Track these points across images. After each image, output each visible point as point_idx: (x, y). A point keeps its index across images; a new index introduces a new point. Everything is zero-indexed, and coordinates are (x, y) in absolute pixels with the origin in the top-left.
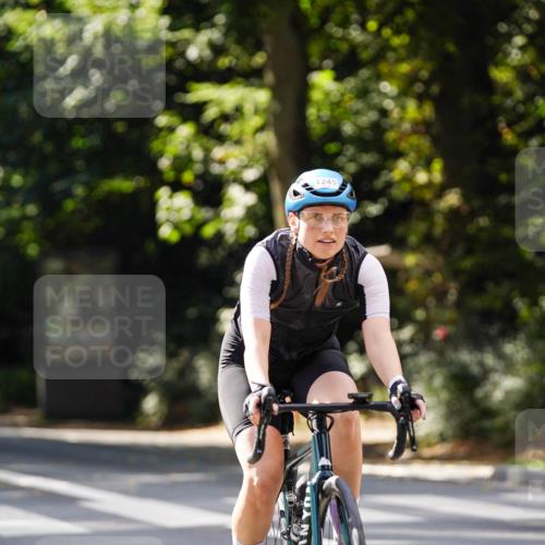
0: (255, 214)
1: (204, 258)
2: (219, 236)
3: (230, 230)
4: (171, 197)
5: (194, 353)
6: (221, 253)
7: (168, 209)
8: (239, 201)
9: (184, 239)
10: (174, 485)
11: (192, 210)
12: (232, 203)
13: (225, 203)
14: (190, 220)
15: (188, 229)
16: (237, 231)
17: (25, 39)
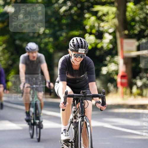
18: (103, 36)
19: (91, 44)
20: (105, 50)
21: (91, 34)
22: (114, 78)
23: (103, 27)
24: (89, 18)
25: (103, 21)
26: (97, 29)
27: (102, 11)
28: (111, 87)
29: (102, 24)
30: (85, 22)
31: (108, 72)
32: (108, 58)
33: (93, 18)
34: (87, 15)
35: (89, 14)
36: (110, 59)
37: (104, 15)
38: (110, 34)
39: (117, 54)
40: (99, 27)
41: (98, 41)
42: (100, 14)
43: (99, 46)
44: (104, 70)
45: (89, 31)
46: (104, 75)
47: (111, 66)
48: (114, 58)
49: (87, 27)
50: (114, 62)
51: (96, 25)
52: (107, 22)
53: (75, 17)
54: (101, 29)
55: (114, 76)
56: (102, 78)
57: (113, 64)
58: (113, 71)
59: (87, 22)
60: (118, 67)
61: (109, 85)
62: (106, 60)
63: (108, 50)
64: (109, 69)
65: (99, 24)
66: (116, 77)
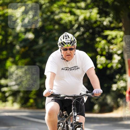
0: (120, 62)
1: (108, 72)
2: (112, 67)
3: (114, 65)
4: (100, 58)
5: (106, 95)
6: (112, 71)
7: (100, 61)
8: (116, 58)
9: (103, 68)
10: (102, 127)
11: (106, 61)
12: (115, 59)
13: (113, 59)
14: (105, 63)
15: (104, 65)
16: (116, 66)
17: (65, 21)
18: (113, 57)
19: (102, 65)
20: (115, 70)
21: (102, 55)
22: (123, 93)
23: (112, 49)
24: (100, 42)
25: (112, 44)
26: (107, 50)
27: (111, 35)
28: (120, 101)
29: (111, 47)
30: (96, 45)
31: (117, 89)
32: (117, 77)
33: (103, 42)
34: (98, 39)
35: (100, 38)
36: (119, 77)
37: (113, 39)
38: (119, 55)
39: (125, 72)
40: (109, 49)
41: (108, 61)
42: (109, 38)
43: (109, 66)
44: (114, 87)
45: (100, 53)
46: (114, 91)
47: (120, 84)
48: (123, 76)
49: (99, 50)
50: (122, 79)
51: (106, 47)
52: (116, 44)
53: (88, 41)
54: (111, 51)
55: (123, 92)
56: (113, 94)
57: (122, 81)
58: (122, 87)
59: (98, 45)
60: (126, 83)
61: (119, 100)
62: (115, 78)
63: (117, 69)
64: (118, 86)
65: (109, 47)
66: (124, 93)
